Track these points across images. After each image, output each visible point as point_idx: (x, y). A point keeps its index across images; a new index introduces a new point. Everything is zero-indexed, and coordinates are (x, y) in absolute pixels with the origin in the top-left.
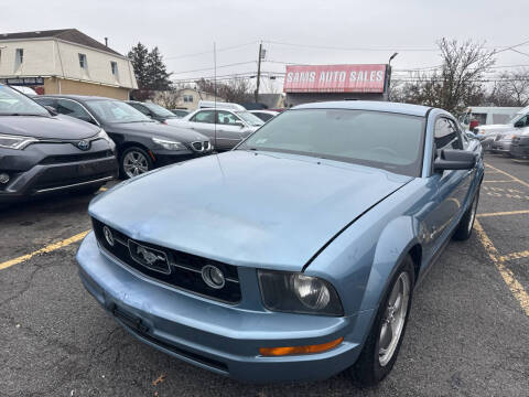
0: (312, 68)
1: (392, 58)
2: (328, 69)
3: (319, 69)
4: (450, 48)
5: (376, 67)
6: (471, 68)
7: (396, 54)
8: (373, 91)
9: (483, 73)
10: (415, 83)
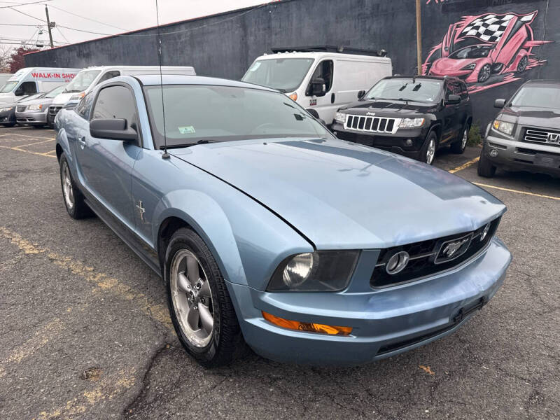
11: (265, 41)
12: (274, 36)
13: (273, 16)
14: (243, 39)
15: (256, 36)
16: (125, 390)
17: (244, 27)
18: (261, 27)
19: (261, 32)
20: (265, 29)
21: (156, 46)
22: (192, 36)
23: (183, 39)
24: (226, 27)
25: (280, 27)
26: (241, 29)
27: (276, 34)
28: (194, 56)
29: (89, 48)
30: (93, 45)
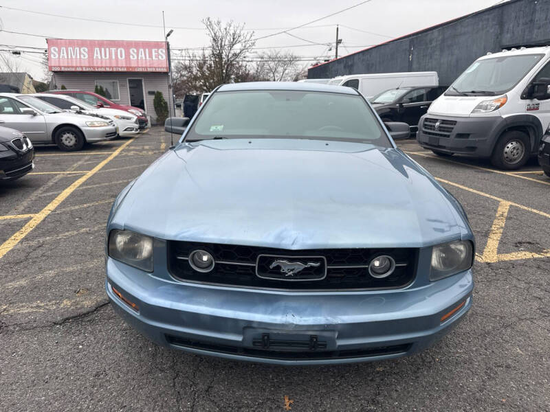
0: (82, 43)
1: (168, 35)
2: (101, 44)
3: (91, 45)
4: (216, 28)
5: (157, 45)
6: (237, 48)
7: (171, 31)
8: (158, 70)
9: (247, 54)
10: (187, 63)
11: (524, 37)
12: (536, 31)
13: (538, 7)
14: (498, 38)
15: (513, 33)
16: (83, 307)
17: (501, 24)
18: (521, 21)
19: (521, 27)
20: (527, 24)
21: (408, 53)
22: (443, 40)
23: (434, 44)
24: (480, 26)
25: (546, 19)
26: (497, 26)
27: (539, 28)
28: (442, 61)
29: (353, 59)
30: (356, 57)
